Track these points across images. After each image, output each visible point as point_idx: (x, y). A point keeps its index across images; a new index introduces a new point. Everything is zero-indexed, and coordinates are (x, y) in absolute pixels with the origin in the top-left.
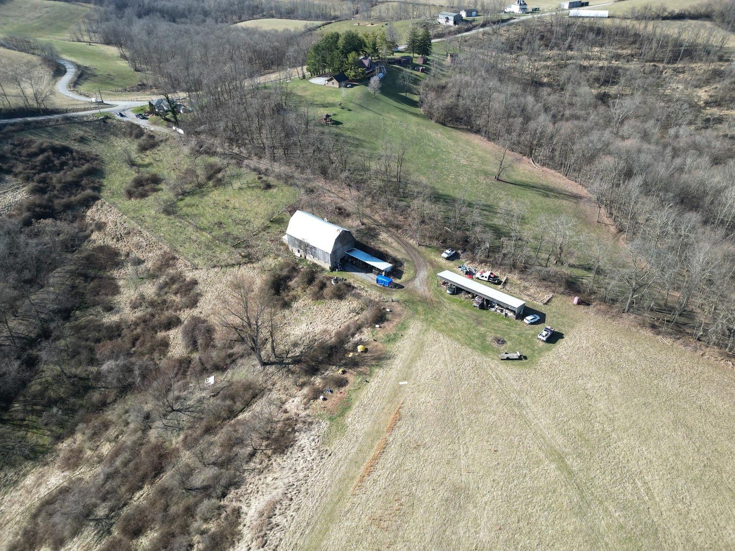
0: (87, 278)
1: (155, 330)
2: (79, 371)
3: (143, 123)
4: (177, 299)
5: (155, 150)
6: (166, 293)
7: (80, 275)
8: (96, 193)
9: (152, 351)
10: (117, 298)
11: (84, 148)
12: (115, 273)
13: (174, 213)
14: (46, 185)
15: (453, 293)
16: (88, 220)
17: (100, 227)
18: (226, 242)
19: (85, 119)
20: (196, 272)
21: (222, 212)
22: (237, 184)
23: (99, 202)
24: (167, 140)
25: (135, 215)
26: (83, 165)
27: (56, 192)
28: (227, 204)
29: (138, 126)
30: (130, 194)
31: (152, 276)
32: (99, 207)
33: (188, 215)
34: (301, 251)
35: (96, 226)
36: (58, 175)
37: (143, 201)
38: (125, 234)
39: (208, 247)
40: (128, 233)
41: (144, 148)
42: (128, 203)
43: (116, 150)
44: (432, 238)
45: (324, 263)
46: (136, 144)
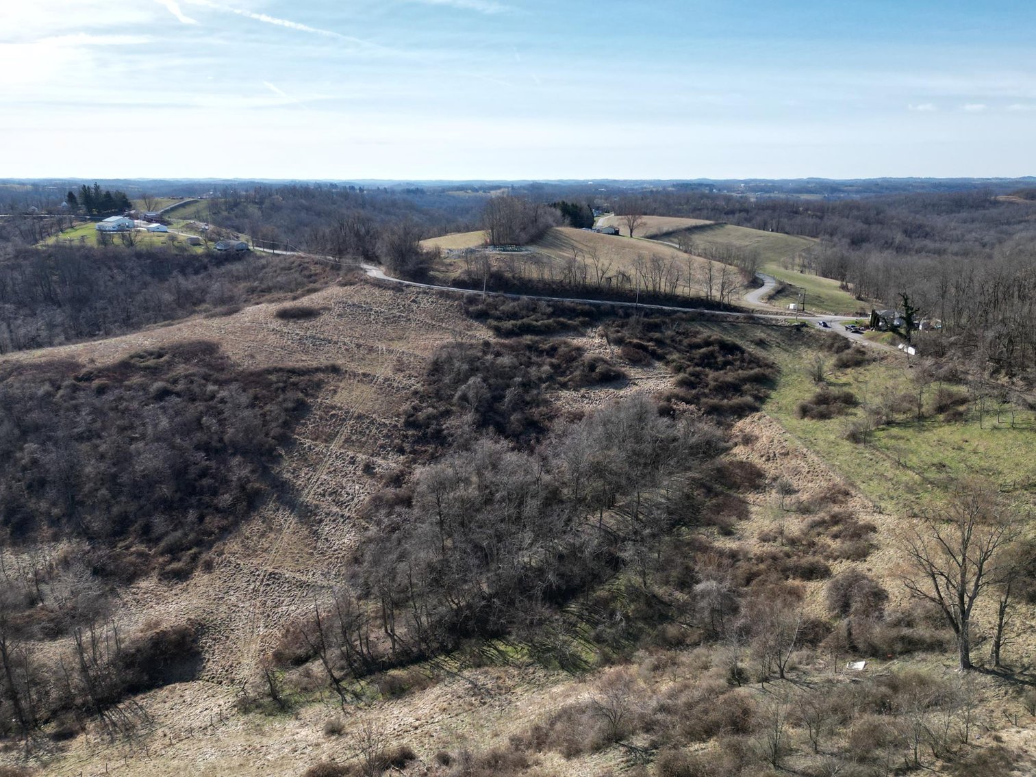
0: (709, 491)
1: (786, 572)
2: (660, 591)
4: (835, 545)
5: (861, 369)
6: (819, 534)
7: (703, 485)
8: (757, 404)
9: (773, 596)
10: (743, 524)
11: (760, 353)
12: (751, 497)
13: (865, 441)
14: (698, 380)
16: (735, 430)
17: (748, 440)
18: (946, 488)
19: (774, 322)
20: (877, 516)
21: (951, 454)
22: (990, 423)
23: (758, 415)
24: (884, 359)
25: (803, 436)
26: (751, 369)
27: (707, 391)
28: (965, 445)
29: (846, 339)
30: (804, 412)
31: (804, 510)
32: (756, 419)
33: (888, 449)
35: (743, 439)
36: (716, 374)
37: (821, 423)
38: (782, 454)
39: (910, 489)
40: (787, 454)
41: (844, 364)
42: (797, 422)
43: (802, 362)
46: (834, 359)
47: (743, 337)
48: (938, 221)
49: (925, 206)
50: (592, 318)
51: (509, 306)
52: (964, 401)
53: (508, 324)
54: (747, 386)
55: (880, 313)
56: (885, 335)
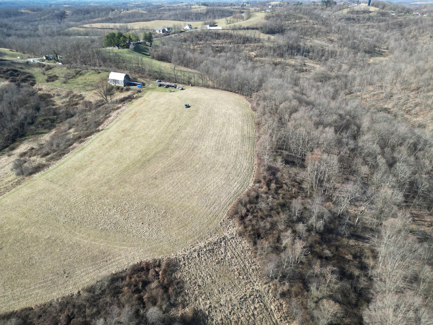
3: (44, 63)
4: (77, 99)
5: (52, 70)
6: (72, 99)
8: (34, 82)
10: (56, 103)
11: (23, 71)
12: (52, 99)
13: (67, 83)
14: (15, 80)
15: (159, 86)
16: (34, 89)
17: (40, 90)
19: (19, 62)
21: (85, 81)
22: (88, 74)
23: (36, 84)
24: (56, 66)
25: (52, 85)
28: (86, 78)
29: (42, 64)
30: (48, 81)
31: (66, 97)
33: (73, 83)
34: (114, 83)
35: (38, 90)
36: (18, 77)
37: (53, 82)
39: (83, 88)
40: (52, 89)
41: (47, 69)
42: (48, 83)
43: (36, 71)
44: (153, 79)
45: (122, 85)
46: (44, 69)
47: (15, 67)
48: (6, 21)
52: (80, 71)
54: (28, 79)
55: (47, 56)
56: (51, 61)
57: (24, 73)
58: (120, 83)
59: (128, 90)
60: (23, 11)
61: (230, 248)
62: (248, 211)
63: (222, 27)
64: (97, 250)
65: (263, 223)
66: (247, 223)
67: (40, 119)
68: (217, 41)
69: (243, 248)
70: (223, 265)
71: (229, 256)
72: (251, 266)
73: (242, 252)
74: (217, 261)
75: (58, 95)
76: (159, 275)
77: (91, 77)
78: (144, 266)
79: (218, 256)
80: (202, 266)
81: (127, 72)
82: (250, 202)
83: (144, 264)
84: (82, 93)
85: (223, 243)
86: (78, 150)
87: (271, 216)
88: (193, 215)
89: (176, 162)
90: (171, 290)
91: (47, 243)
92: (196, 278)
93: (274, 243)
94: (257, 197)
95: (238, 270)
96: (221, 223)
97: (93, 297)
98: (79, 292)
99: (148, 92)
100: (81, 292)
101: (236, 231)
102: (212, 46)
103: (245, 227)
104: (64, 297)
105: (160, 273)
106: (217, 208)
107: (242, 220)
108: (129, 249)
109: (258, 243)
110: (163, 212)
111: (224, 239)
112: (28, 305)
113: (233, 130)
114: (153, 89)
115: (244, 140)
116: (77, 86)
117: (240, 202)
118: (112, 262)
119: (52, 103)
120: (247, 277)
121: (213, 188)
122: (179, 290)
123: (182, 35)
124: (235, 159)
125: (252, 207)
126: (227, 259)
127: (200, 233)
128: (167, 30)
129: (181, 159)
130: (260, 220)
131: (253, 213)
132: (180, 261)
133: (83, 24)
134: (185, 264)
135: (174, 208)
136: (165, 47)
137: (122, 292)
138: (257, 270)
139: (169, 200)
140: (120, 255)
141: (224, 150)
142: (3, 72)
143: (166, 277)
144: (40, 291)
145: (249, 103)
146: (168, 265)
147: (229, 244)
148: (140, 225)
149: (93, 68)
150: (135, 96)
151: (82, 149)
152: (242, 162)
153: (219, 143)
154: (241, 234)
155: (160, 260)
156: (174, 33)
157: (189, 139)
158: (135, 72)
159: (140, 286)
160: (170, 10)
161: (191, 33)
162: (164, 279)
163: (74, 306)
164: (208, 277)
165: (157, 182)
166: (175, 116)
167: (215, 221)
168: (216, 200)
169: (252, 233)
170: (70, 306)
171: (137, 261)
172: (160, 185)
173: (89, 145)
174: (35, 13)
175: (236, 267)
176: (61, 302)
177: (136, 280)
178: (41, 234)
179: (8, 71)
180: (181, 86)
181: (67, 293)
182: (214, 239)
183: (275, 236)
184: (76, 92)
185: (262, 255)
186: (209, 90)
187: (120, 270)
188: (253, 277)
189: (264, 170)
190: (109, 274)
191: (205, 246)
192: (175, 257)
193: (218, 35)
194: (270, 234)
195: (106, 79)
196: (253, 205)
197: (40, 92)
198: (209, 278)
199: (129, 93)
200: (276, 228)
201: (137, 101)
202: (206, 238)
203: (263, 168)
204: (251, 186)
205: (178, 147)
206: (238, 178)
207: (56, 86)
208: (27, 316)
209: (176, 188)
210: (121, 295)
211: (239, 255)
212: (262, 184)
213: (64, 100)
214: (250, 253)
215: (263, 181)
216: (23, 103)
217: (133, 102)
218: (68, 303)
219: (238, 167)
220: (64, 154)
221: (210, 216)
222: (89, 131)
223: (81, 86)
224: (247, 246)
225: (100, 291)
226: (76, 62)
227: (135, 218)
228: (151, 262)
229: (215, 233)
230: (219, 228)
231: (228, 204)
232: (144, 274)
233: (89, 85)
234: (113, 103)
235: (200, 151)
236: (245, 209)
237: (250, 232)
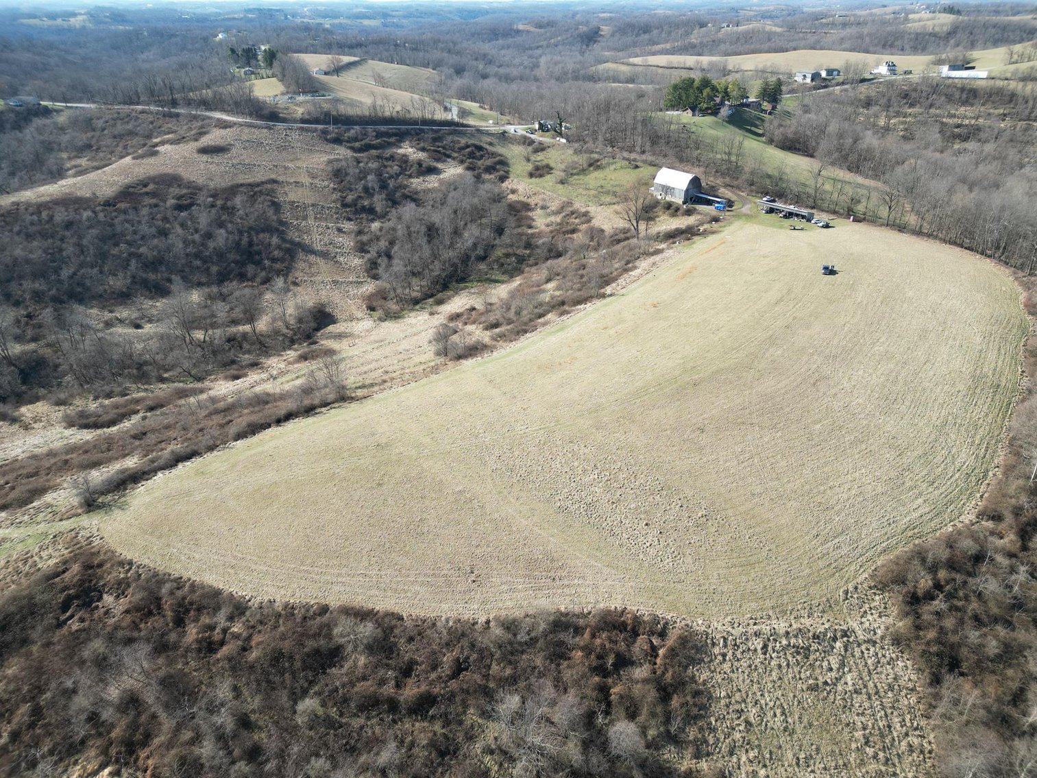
3: (532, 136)
4: (577, 221)
5: (545, 152)
6: (568, 219)
7: (506, 212)
10: (535, 224)
11: (493, 149)
12: (530, 214)
13: (566, 183)
14: (474, 166)
15: (767, 213)
16: (504, 188)
17: (513, 192)
19: (489, 132)
21: (602, 182)
22: (612, 167)
23: (510, 179)
24: (554, 146)
25: (538, 185)
26: (494, 158)
29: (529, 138)
30: (531, 175)
31: (557, 213)
32: (510, 181)
34: (663, 194)
35: (510, 191)
36: (480, 161)
37: (541, 179)
38: (533, 194)
39: (595, 197)
40: (535, 194)
41: (536, 151)
42: (530, 180)
43: (514, 153)
44: (757, 192)
45: (678, 199)
46: (530, 149)
47: (481, 141)
48: (486, 47)
49: (473, 35)
50: (401, 137)
51: (352, 133)
52: (598, 161)
53: (357, 145)
54: (498, 167)
55: (542, 122)
56: (548, 134)
57: (493, 154)
58: (677, 195)
59: (689, 213)
60: (521, 27)
61: (857, 664)
62: (938, 586)
63: (990, 72)
64: (541, 548)
65: (977, 633)
66: (925, 617)
67: (499, 252)
68: (963, 109)
69: (895, 679)
70: (825, 699)
71: (850, 683)
72: (907, 734)
73: (891, 688)
74: (811, 682)
75: (543, 208)
76: (656, 656)
77: (618, 175)
78: (629, 622)
79: (818, 671)
80: (766, 679)
81: (699, 171)
82: (951, 565)
83: (629, 616)
84: (589, 209)
85: (838, 644)
86: (552, 330)
87: (1009, 624)
88: (773, 547)
89: (762, 404)
90: (675, 702)
91: (456, 500)
92: (744, 701)
93: (999, 700)
94: (978, 558)
95: (864, 729)
96: (846, 592)
97: (511, 643)
98: (488, 622)
99: (737, 224)
100: (492, 624)
101: (887, 628)
102: (942, 123)
103: (918, 627)
104: (460, 620)
105: (661, 652)
106: (845, 550)
107: (911, 604)
108: (606, 571)
109: (946, 684)
110: (700, 515)
111: (845, 634)
112: (397, 608)
113: (949, 355)
114: (748, 217)
115: (978, 391)
116: (584, 193)
117: (920, 555)
118: (564, 586)
119: (529, 222)
120: (887, 760)
121: (845, 496)
122: (695, 711)
123: (863, 88)
124: (933, 436)
125: (954, 580)
126: (840, 688)
127: (782, 595)
128: (824, 74)
129: (778, 399)
130: (969, 623)
131: (950, 596)
132: (714, 644)
133: (630, 57)
134: (724, 655)
135: (730, 512)
136: (808, 116)
137: (569, 659)
138: (922, 752)
139: (722, 489)
140: (583, 578)
141: (907, 403)
142: (459, 148)
143: (673, 667)
144: (422, 590)
145: (1020, 289)
146: (684, 641)
147: (857, 654)
148: (640, 527)
149: (626, 154)
150: (702, 229)
151: (562, 329)
152: (954, 450)
153: (895, 382)
154: (897, 641)
155: (667, 623)
156: (843, 83)
157: (812, 354)
158: (717, 172)
159: (611, 662)
160: (844, 25)
161: (890, 84)
162: (666, 669)
163: (473, 646)
164: (778, 712)
165: (704, 439)
166: (789, 291)
167: (832, 582)
168: (848, 528)
169: (934, 649)
170: (465, 642)
171: (615, 604)
172: (708, 450)
173: (576, 322)
174: (542, 31)
175: (863, 719)
176: (452, 627)
177: (603, 646)
178: (449, 479)
179: (468, 146)
180: (825, 217)
181: (467, 616)
182: (819, 625)
183: (1010, 683)
184: (579, 205)
185: (950, 719)
186: (905, 238)
187: (577, 610)
188: (906, 765)
189: (1023, 489)
190: (552, 608)
191: (787, 633)
192: (703, 628)
193: (970, 94)
194: (993, 672)
195: (647, 183)
196: (959, 577)
197: (512, 197)
198: (778, 715)
199: (691, 220)
200: (1019, 664)
201: (704, 240)
202: (795, 614)
203: (1021, 482)
204: (967, 521)
205: (775, 369)
206: (931, 489)
207: (544, 188)
208: (392, 628)
209: (745, 468)
210: (565, 663)
211: (877, 693)
212: (1002, 527)
213: (553, 219)
214: (913, 700)
215: (1009, 519)
216: (477, 214)
217: (694, 243)
218: (463, 635)
219: (939, 459)
220: (526, 332)
221: (821, 564)
222: (583, 293)
223: (593, 192)
224: (910, 680)
225: (527, 638)
226: (595, 140)
227: (633, 506)
228: (646, 618)
229: (823, 612)
230: (837, 603)
231: (879, 548)
232: (625, 639)
233: (608, 193)
234: (649, 238)
235: (833, 391)
236: (929, 577)
237: (928, 644)
